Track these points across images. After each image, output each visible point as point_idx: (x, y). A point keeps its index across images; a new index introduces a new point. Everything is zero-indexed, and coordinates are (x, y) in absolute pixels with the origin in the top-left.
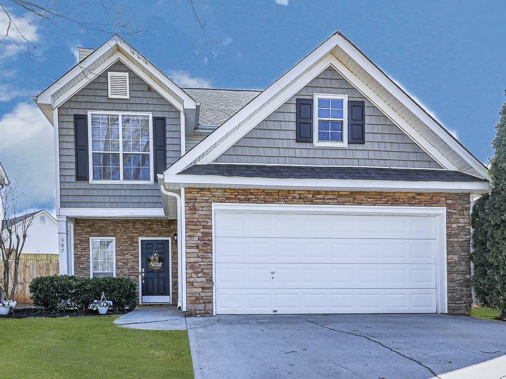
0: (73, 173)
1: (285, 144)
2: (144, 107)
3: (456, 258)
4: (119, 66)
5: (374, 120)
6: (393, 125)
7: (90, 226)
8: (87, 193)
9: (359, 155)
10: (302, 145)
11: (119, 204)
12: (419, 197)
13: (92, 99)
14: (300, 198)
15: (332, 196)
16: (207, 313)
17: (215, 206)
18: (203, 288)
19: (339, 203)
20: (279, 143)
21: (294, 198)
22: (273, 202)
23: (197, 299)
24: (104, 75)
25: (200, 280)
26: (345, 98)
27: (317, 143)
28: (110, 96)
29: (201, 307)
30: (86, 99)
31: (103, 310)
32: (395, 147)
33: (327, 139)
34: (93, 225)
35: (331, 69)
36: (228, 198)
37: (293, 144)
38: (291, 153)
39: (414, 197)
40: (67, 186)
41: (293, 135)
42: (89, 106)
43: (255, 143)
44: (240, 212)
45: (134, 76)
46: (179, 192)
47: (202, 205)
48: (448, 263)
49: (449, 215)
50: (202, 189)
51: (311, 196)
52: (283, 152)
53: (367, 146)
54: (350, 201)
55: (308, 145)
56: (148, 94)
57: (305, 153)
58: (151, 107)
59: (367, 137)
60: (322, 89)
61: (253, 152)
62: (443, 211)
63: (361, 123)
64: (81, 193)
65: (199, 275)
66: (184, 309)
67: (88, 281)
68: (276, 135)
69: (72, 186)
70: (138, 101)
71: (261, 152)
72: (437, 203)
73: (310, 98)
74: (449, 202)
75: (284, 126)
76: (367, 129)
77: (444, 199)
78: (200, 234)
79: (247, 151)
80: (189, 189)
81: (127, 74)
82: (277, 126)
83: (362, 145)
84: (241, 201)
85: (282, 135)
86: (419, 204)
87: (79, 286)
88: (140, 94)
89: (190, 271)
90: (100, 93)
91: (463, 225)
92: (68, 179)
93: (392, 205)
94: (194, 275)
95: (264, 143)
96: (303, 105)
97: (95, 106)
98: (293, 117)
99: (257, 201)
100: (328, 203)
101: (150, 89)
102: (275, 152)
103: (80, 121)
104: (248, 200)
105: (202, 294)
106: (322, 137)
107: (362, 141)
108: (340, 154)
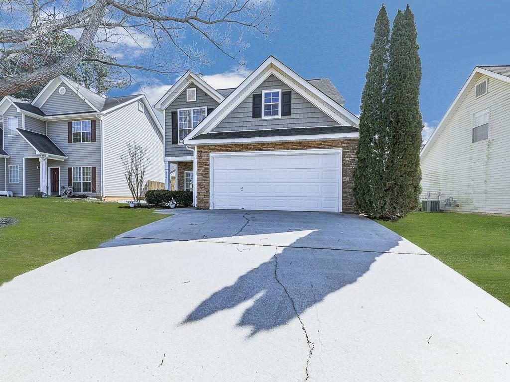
0: (171, 140)
1: (247, 119)
2: (203, 104)
3: (348, 179)
4: (192, 85)
5: (297, 101)
6: (309, 102)
7: (185, 166)
8: (177, 149)
9: (288, 122)
10: (256, 119)
11: (186, 155)
12: (324, 143)
13: (180, 103)
14: (254, 148)
15: (271, 146)
16: (206, 208)
17: (211, 154)
18: (205, 196)
19: (275, 150)
20: (243, 120)
21: (251, 148)
22: (240, 151)
23: (201, 201)
24: (185, 91)
25: (203, 191)
26: (280, 91)
27: (263, 117)
28: (187, 101)
29: (203, 205)
30: (177, 104)
31: (172, 206)
32: (310, 115)
33: (270, 115)
34: (186, 165)
35: (272, 76)
36: (218, 150)
37: (251, 119)
38: (250, 124)
39: (321, 144)
40: (169, 147)
41: (251, 114)
42: (178, 106)
43: (231, 120)
44: (225, 157)
45: (198, 89)
46: (194, 148)
47: (205, 154)
48: (343, 182)
49: (344, 153)
50: (205, 146)
51: (260, 146)
52: (245, 124)
53: (293, 116)
54: (281, 148)
55: (259, 119)
56: (206, 97)
57: (257, 123)
58: (207, 104)
59: (293, 111)
60: (267, 88)
61: (230, 125)
62: (340, 150)
63: (289, 103)
64: (174, 150)
65: (203, 189)
66: (196, 206)
67: (184, 192)
68: (242, 115)
69: (171, 147)
70: (200, 101)
71: (234, 125)
72: (336, 146)
73: (260, 93)
74: (343, 145)
75: (246, 110)
76: (293, 107)
77: (340, 143)
78: (203, 169)
79: (227, 125)
80: (199, 147)
81: (195, 89)
82: (242, 110)
83: (289, 116)
84: (223, 151)
85: (245, 115)
86: (324, 147)
87: (164, 195)
88: (201, 98)
89: (198, 187)
90: (183, 100)
91: (353, 158)
92: (169, 143)
93: (307, 149)
94: (200, 189)
95: (235, 120)
96: (256, 98)
97: (181, 106)
98: (251, 105)
99: (231, 151)
100: (269, 150)
101: (206, 95)
102: (241, 124)
103: (174, 114)
104: (227, 151)
105: (204, 199)
106: (267, 114)
107: (289, 114)
108: (277, 122)
